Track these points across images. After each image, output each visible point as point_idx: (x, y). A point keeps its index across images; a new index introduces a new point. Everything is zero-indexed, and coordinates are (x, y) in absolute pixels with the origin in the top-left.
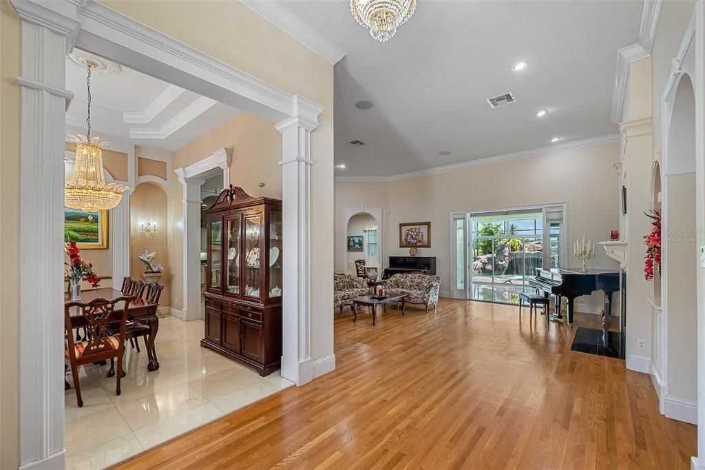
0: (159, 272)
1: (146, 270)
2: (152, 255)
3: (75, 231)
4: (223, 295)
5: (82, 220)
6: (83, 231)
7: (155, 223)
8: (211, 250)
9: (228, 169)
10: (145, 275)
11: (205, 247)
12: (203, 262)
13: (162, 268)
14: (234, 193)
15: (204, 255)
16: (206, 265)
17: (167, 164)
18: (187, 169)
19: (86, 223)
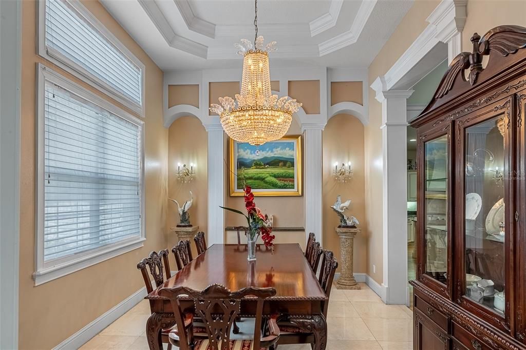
0: (353, 227)
1: (340, 223)
2: (347, 204)
3: (275, 176)
4: (453, 300)
5: (280, 164)
6: (282, 177)
7: (350, 163)
8: (425, 199)
9: (459, 36)
10: (338, 230)
11: (415, 193)
12: (410, 213)
13: (357, 222)
14: (487, 52)
15: (412, 205)
16: (416, 219)
17: (364, 82)
18: (386, 76)
19: (284, 167)
